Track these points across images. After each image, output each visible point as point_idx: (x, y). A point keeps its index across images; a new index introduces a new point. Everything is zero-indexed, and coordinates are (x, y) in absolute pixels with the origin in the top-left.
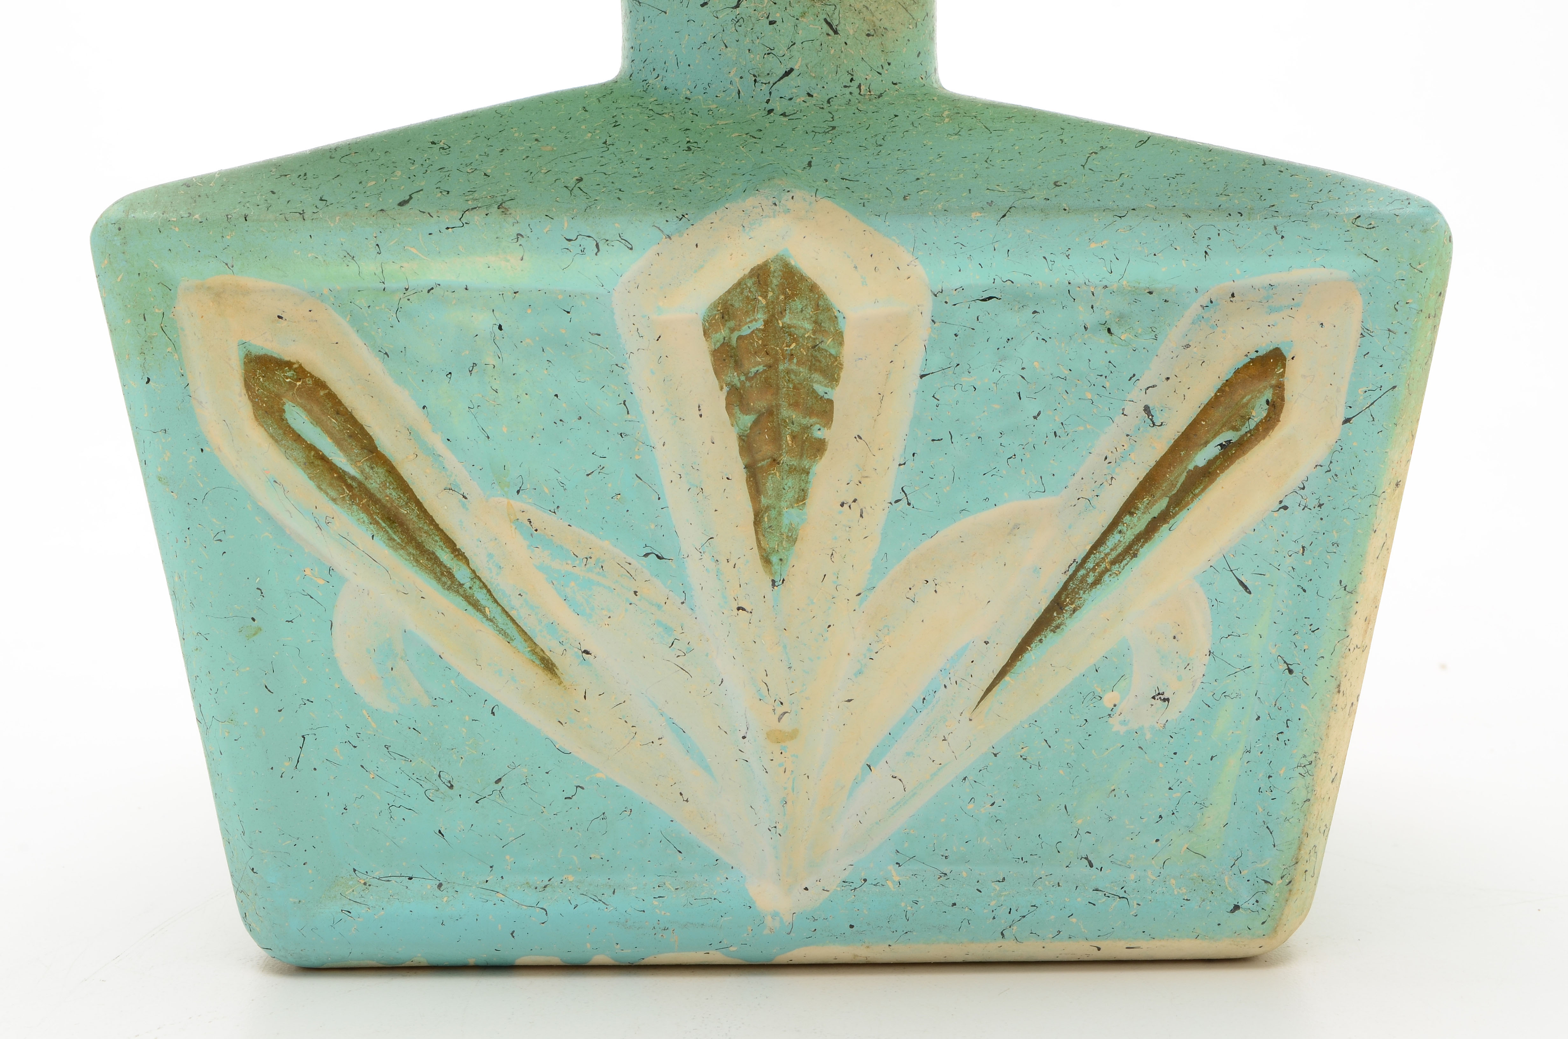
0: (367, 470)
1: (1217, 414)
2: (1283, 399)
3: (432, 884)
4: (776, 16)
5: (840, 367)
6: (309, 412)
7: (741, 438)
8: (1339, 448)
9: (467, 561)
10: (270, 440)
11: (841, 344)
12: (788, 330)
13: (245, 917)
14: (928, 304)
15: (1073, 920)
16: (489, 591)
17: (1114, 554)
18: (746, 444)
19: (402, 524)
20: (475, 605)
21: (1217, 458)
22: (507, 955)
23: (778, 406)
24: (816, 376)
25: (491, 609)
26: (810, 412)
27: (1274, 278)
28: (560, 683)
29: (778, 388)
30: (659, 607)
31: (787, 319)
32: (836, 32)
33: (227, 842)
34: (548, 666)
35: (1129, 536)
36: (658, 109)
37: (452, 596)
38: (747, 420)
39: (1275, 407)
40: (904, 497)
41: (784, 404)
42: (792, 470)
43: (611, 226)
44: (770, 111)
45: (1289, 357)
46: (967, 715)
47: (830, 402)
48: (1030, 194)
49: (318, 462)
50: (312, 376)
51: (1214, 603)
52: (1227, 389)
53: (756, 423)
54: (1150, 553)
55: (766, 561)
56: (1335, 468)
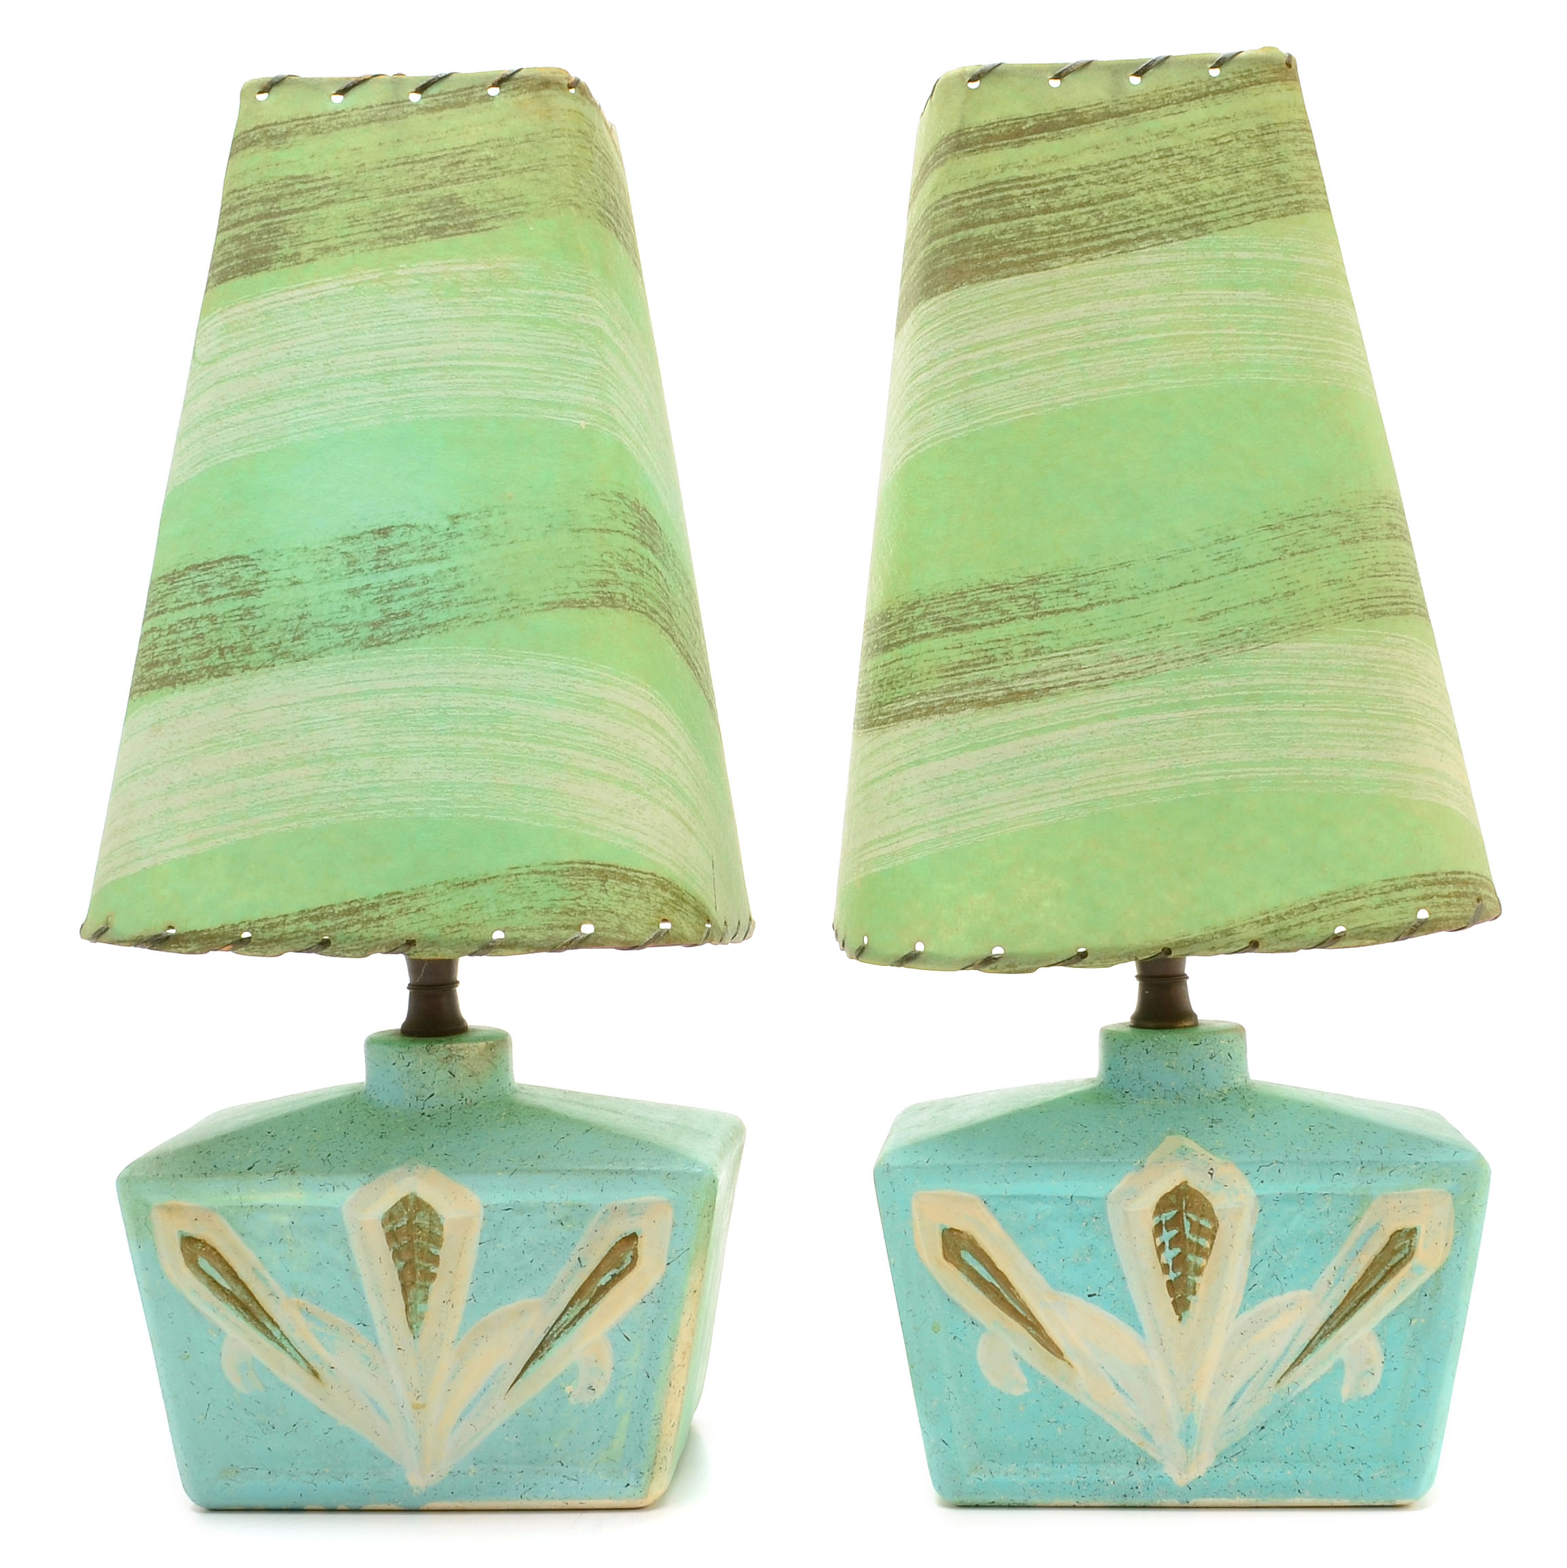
0: (235, 1286)
1: (609, 1261)
2: (637, 1255)
3: (265, 1473)
5: (442, 1240)
6: (209, 1261)
7: (399, 1272)
8: (665, 1276)
9: (278, 1327)
10: (192, 1273)
11: (442, 1230)
12: (417, 1225)
13: (184, 1486)
14: (481, 1211)
15: (553, 1490)
16: (288, 1341)
17: (565, 1325)
18: (401, 1275)
19: (250, 1311)
20: (283, 1347)
21: (610, 1281)
22: (299, 1504)
23: (414, 1259)
24: (431, 1245)
25: (290, 1349)
26: (428, 1261)
27: (634, 1200)
28: (321, 1382)
29: (414, 1251)
30: (364, 1348)
31: (417, 1220)
32: (454, 1076)
33: (176, 1452)
34: (315, 1374)
35: (572, 1316)
36: (373, 1113)
37: (272, 1342)
38: (402, 1264)
39: (634, 1259)
40: (473, 1298)
41: (416, 1257)
42: (421, 1287)
43: (340, 1179)
44: (423, 1114)
45: (639, 1236)
46: (502, 1397)
47: (438, 1256)
48: (525, 1163)
49: (213, 1284)
50: (210, 1246)
51: (614, 1345)
52: (612, 1251)
53: (405, 1266)
54: (580, 1324)
55: (411, 1327)
56: (664, 1285)
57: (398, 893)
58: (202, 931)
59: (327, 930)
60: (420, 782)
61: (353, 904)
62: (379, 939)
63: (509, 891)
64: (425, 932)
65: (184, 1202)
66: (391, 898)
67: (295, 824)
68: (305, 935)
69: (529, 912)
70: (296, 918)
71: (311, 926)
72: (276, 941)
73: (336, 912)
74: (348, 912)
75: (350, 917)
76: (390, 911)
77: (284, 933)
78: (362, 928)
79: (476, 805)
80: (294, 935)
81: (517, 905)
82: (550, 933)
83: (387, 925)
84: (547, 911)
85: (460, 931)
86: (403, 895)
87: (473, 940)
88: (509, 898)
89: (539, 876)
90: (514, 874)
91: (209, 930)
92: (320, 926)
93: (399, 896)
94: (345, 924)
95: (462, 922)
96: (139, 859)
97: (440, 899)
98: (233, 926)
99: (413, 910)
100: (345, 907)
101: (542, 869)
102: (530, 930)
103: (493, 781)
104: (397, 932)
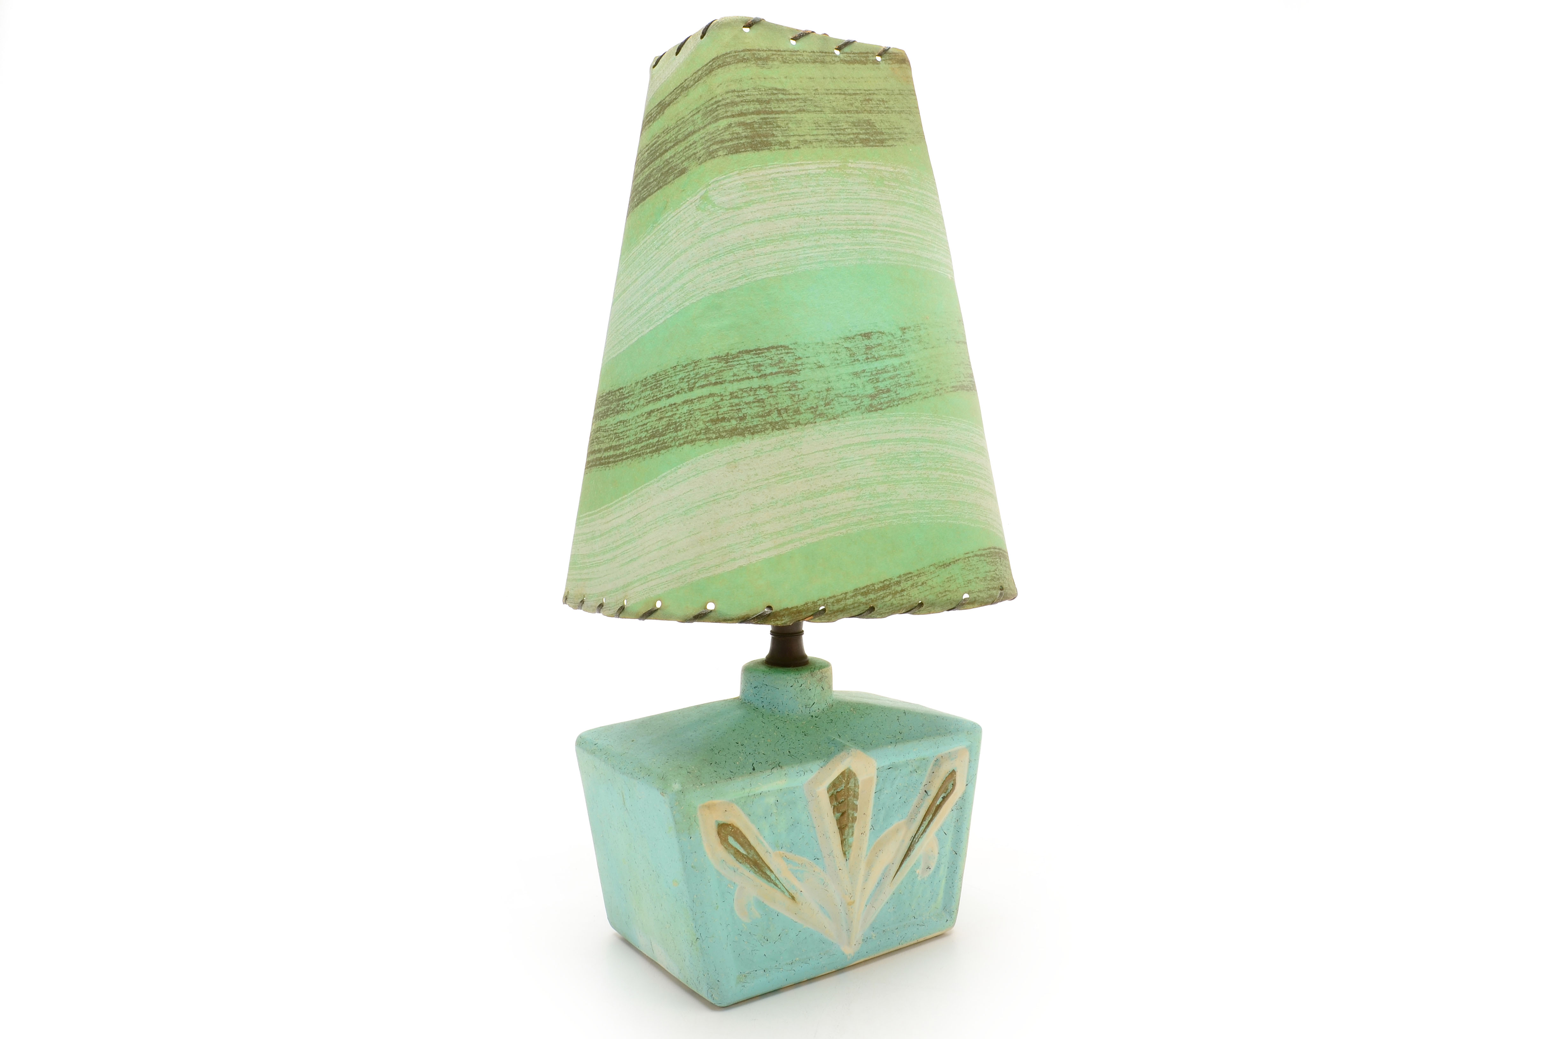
0: (749, 851)
1: (941, 790)
2: (955, 783)
4: (811, 688)
5: (859, 794)
6: (734, 837)
7: (837, 820)
8: (963, 796)
10: (724, 849)
11: (859, 787)
12: (849, 788)
14: (877, 772)
16: (778, 879)
17: (920, 833)
20: (776, 885)
21: (942, 801)
23: (845, 809)
24: (854, 799)
25: (780, 885)
26: (853, 809)
27: (949, 751)
28: (795, 902)
29: (848, 805)
30: (819, 873)
31: (847, 784)
32: (824, 689)
37: (770, 884)
39: (954, 785)
40: (873, 828)
41: (850, 809)
43: (808, 766)
45: (955, 772)
46: (890, 883)
47: (857, 805)
49: (736, 852)
50: (735, 827)
51: (939, 841)
52: (944, 782)
53: (840, 814)
55: (845, 854)
57: (910, 573)
58: (792, 608)
59: (872, 601)
60: (912, 500)
61: (885, 582)
62: (903, 604)
63: (966, 568)
64: (928, 597)
65: (716, 801)
66: (907, 577)
67: (844, 531)
68: (859, 606)
69: (977, 580)
70: (852, 594)
71: (862, 599)
72: (841, 611)
73: (876, 588)
74: (883, 588)
75: (885, 591)
76: (907, 586)
77: (846, 605)
78: (893, 598)
79: (943, 514)
80: (852, 606)
81: (971, 577)
82: (989, 593)
83: (907, 595)
84: (985, 579)
85: (946, 595)
86: (913, 574)
87: (953, 600)
88: (967, 573)
89: (978, 558)
90: (967, 558)
91: (797, 607)
92: (868, 598)
93: (910, 575)
94: (882, 596)
95: (946, 590)
96: (734, 559)
97: (933, 575)
98: (814, 602)
99: (920, 584)
100: (881, 585)
101: (979, 553)
102: (980, 591)
103: (949, 499)
104: (913, 599)
